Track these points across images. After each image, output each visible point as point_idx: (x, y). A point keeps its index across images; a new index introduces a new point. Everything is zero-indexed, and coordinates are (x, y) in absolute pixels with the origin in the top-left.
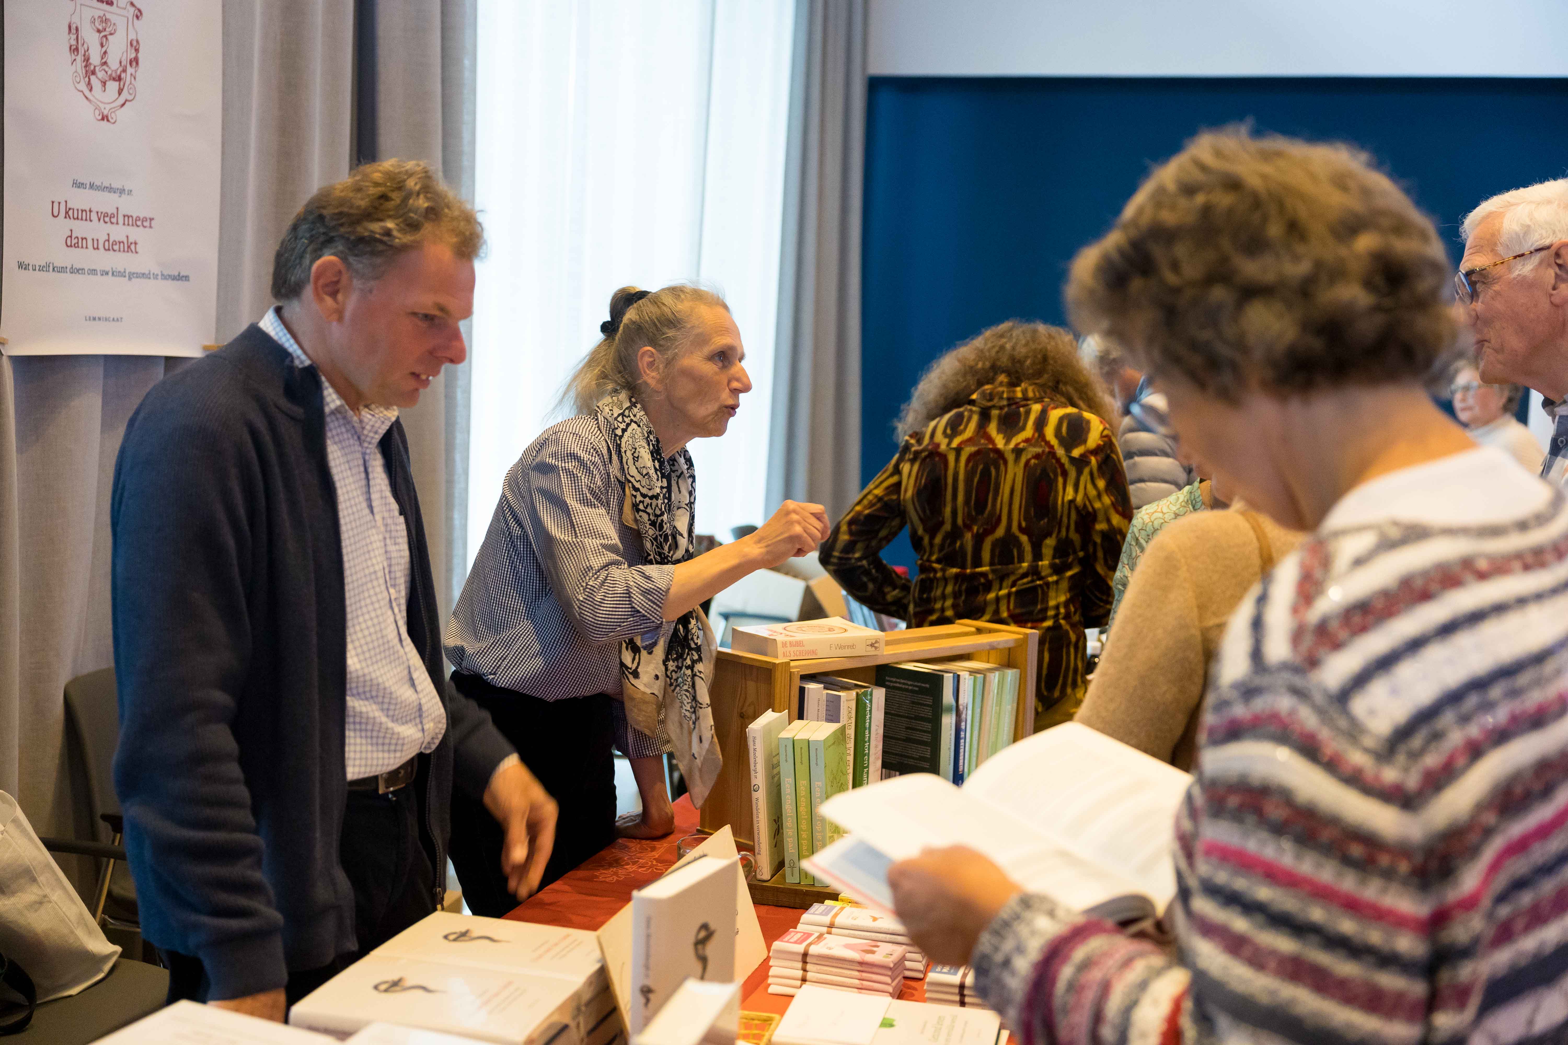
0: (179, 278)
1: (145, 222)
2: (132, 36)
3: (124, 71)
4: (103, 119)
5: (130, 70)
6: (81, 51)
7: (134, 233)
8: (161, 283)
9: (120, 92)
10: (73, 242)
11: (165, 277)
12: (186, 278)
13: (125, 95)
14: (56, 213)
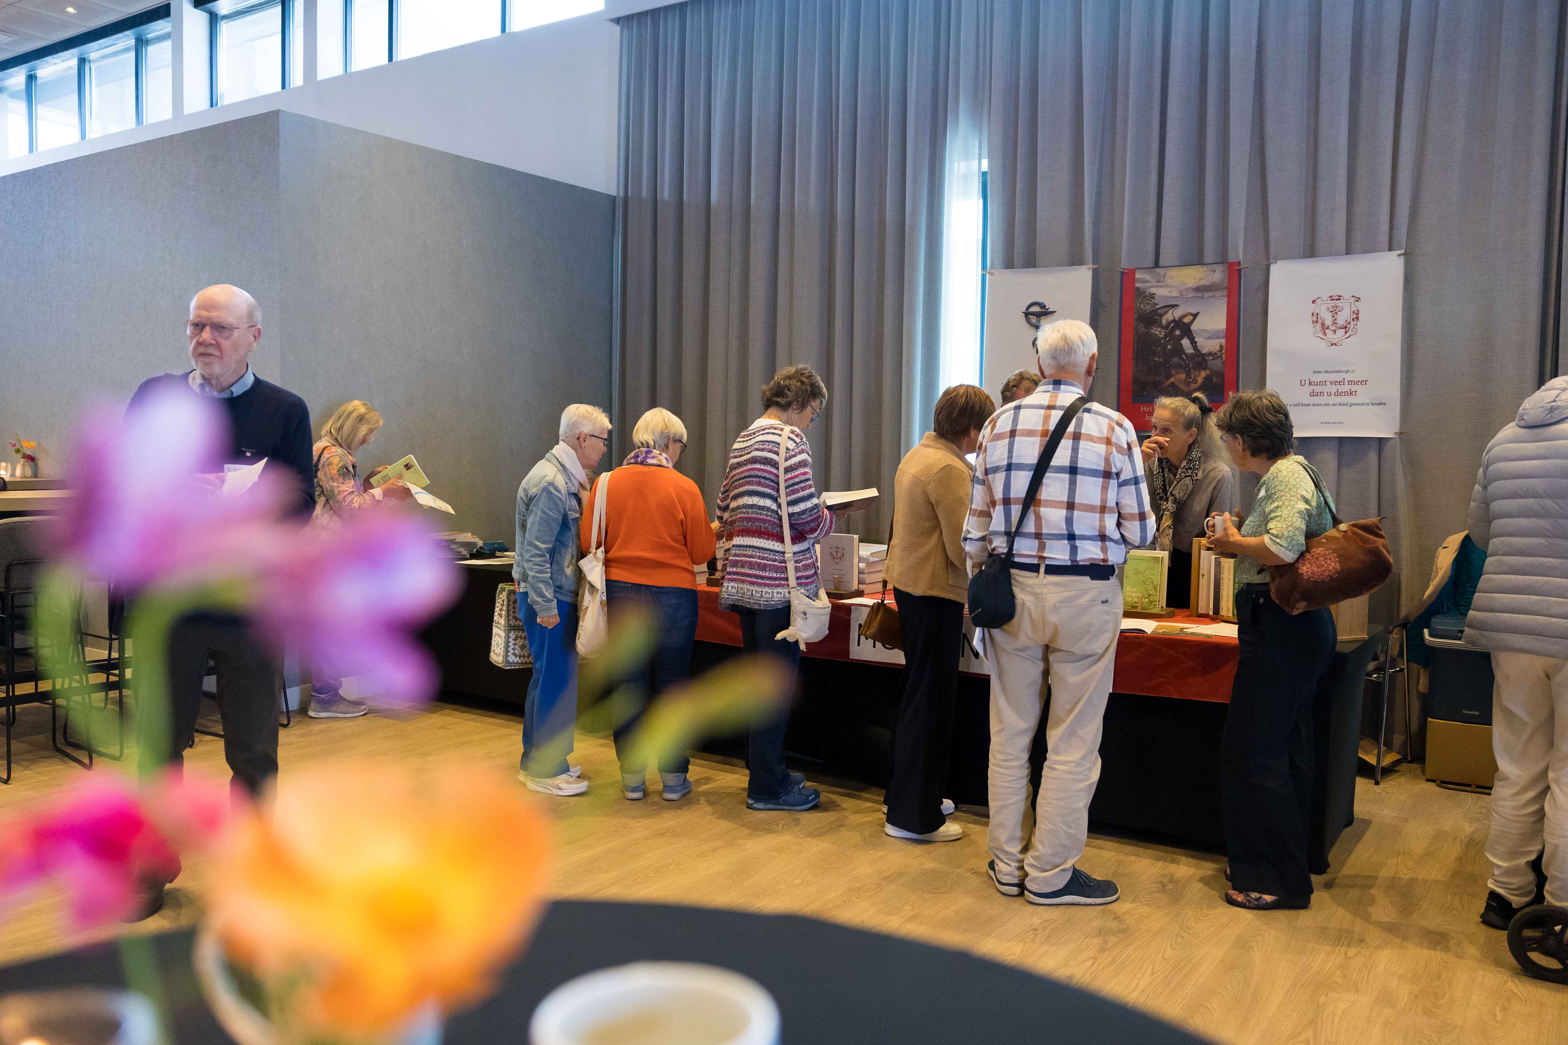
0: (1380, 404)
1: (1363, 382)
2: (1354, 308)
3: (1349, 323)
4: (1332, 345)
5: (1352, 323)
6: (1320, 321)
7: (1354, 388)
8: (1370, 407)
9: (1346, 333)
10: (1313, 394)
11: (1373, 404)
12: (1385, 404)
13: (1350, 333)
14: (1303, 384)
